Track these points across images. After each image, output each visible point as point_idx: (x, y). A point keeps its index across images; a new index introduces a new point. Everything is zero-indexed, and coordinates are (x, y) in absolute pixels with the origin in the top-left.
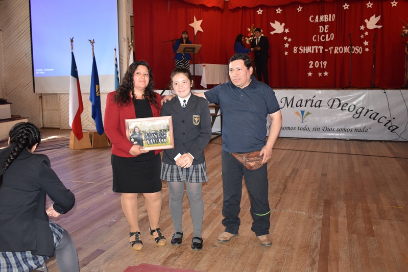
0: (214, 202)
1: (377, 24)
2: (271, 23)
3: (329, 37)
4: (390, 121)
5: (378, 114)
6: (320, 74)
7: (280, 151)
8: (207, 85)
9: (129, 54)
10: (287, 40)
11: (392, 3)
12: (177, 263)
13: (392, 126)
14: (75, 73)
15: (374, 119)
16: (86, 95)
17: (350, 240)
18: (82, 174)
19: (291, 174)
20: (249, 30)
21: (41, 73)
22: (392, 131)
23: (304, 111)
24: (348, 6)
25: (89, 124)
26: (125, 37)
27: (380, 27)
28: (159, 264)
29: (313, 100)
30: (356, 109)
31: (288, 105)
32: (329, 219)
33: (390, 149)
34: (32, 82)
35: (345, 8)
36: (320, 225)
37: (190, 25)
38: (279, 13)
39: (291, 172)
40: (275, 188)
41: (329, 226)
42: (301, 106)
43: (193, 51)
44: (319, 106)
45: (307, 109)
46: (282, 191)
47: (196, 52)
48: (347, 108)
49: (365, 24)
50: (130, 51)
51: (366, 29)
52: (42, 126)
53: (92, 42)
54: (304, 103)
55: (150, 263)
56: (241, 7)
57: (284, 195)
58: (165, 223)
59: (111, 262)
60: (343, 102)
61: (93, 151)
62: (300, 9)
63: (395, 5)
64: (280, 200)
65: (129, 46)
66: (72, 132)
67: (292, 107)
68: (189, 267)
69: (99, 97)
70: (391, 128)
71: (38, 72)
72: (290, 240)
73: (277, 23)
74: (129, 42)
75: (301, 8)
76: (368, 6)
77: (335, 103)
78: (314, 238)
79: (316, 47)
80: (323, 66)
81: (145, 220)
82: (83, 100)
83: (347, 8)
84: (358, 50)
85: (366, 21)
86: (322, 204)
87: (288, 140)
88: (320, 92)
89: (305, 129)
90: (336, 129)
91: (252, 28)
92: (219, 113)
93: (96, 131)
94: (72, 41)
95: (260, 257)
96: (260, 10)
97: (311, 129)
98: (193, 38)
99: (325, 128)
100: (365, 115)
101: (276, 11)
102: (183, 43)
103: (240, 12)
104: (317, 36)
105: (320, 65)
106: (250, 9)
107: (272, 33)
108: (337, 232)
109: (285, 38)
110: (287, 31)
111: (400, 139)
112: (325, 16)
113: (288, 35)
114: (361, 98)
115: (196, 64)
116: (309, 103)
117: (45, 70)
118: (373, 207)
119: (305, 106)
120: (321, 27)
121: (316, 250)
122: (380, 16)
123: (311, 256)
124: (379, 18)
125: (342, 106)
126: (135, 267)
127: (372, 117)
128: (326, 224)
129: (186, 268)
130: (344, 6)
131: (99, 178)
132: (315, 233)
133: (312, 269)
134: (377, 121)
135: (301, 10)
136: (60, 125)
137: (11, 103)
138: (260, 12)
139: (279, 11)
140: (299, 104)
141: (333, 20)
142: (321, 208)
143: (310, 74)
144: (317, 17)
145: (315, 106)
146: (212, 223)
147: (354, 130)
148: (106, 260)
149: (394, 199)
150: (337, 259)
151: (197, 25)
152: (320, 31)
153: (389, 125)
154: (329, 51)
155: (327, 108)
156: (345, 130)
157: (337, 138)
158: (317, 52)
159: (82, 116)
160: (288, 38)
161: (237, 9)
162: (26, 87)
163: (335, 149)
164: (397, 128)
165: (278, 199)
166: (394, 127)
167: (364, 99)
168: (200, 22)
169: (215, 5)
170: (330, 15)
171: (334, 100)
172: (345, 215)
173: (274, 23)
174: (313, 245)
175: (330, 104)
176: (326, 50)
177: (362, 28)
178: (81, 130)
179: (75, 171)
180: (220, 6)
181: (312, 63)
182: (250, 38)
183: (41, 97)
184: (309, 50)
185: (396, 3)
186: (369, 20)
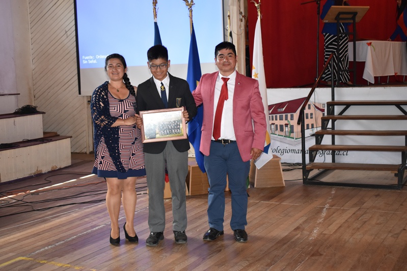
8: (375, 78)
21: (91, 62)
34: (76, 77)
43: (353, 18)
53: (190, 5)
71: (87, 60)
115: (357, 41)
117: (98, 57)
162: (66, 86)
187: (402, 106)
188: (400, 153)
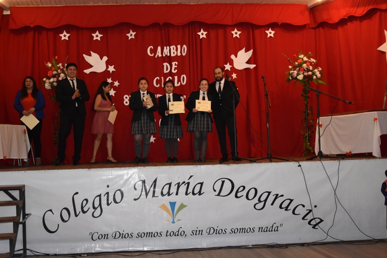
1: (248, 62)
2: (84, 55)
3: (179, 80)
4: (311, 211)
5: (291, 201)
10: (112, 83)
11: (267, 32)
13: (314, 219)
15: (286, 209)
20: (50, 65)
22: (314, 227)
23: (174, 203)
24: (206, 33)
27: (252, 66)
29: (188, 183)
30: (259, 194)
31: (147, 194)
35: (201, 37)
38: (97, 39)
42: (169, 194)
44: (200, 193)
48: (244, 193)
49: (231, 63)
51: (233, 70)
54: (174, 189)
56: (32, 26)
60: (236, 184)
62: (131, 35)
63: (272, 36)
67: (154, 196)
70: (312, 223)
73: (95, 56)
75: (135, 33)
76: (235, 36)
77: (224, 186)
83: (205, 36)
85: (233, 57)
88: (199, 168)
89: (179, 234)
90: (228, 231)
91: (54, 62)
96: (65, 33)
97: (188, 232)
99: (212, 230)
100: (272, 204)
101: (93, 37)
103: (30, 34)
104: (161, 79)
106: (48, 30)
107: (87, 71)
109: (110, 81)
110: (111, 69)
111: (329, 240)
112: (172, 47)
113: (114, 76)
116: (183, 188)
119: (177, 194)
120: (165, 64)
122: (252, 51)
124: (250, 53)
125: (236, 192)
127: (283, 206)
130: (199, 33)
134: (291, 212)
135: (133, 37)
138: (65, 36)
139: (97, 36)
140: (165, 191)
141: (184, 54)
144: (159, 48)
145: (194, 194)
147: (256, 230)
152: (165, 71)
153: (309, 217)
155: (213, 196)
156: (243, 231)
160: (114, 80)
161: (26, 29)
164: (322, 221)
166: (317, 221)
170: (179, 47)
175: (218, 188)
177: (228, 67)
182: (52, 80)
185: (273, 32)
186: (236, 56)
187: (9, 191)
188: (8, 241)
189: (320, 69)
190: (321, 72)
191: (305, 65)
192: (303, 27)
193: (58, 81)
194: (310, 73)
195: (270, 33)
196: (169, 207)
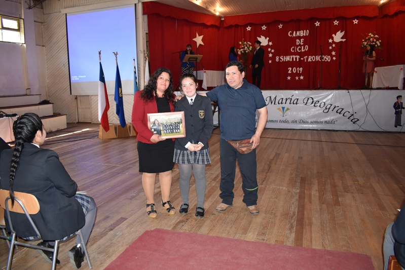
0: (213, 180)
1: (342, 38)
2: (258, 38)
3: (304, 48)
4: (353, 115)
5: (343, 109)
6: (297, 78)
7: (266, 139)
8: (208, 87)
9: (145, 63)
10: (271, 51)
11: (354, 21)
12: (184, 228)
13: (354, 119)
14: (102, 79)
15: (340, 113)
16: (111, 96)
17: (320, 209)
18: (109, 159)
19: (274, 157)
20: (241, 43)
21: (76, 79)
22: (354, 123)
23: (284, 108)
24: (319, 23)
25: (114, 119)
26: (142, 50)
27: (344, 40)
28: (170, 229)
29: (291, 99)
30: (326, 105)
31: (272, 103)
32: (304, 193)
33: (352, 136)
34: (69, 86)
35: (317, 25)
36: (297, 197)
37: (194, 39)
38: (264, 30)
39: (274, 155)
40: (262, 168)
41: (304, 198)
42: (282, 103)
43: (196, 60)
45: (287, 106)
46: (267, 171)
47: (198, 61)
48: (319, 105)
50: (146, 61)
51: (334, 42)
52: (77, 121)
53: (116, 54)
54: (284, 101)
55: (162, 228)
56: (234, 25)
57: (269, 174)
58: (175, 196)
59: (132, 228)
60: (315, 100)
61: (118, 140)
62: (280, 26)
63: (357, 23)
64: (265, 178)
65: (145, 57)
66: (101, 126)
67: (275, 104)
68: (193, 231)
69: (122, 97)
70: (353, 121)
71: (74, 78)
72: (273, 209)
73: (263, 37)
74: (145, 54)
75: (282, 25)
76: (335, 24)
77: (309, 101)
78: (293, 207)
79: (294, 57)
80: (300, 71)
81: (159, 194)
82: (109, 100)
83: (318, 25)
84: (327, 58)
85: (333, 35)
86: (299, 181)
87: (272, 131)
88: (297, 92)
89: (286, 122)
90: (310, 122)
91: (243, 41)
92: (217, 109)
93: (120, 125)
94: (100, 53)
95: (250, 222)
96: (249, 27)
97: (290, 121)
98: (195, 49)
99: (301, 121)
100: (332, 111)
101: (262, 28)
102: (188, 54)
103: (233, 29)
104: (295, 48)
105: (297, 70)
106: (241, 26)
108: (311, 203)
109: (269, 50)
110: (271, 44)
111: (361, 129)
112: (301, 31)
113: (272, 47)
114: (330, 97)
115: (199, 70)
116: (288, 101)
117: (80, 77)
118: (339, 183)
119: (286, 103)
120: (297, 40)
121: (294, 217)
123: (290, 222)
124: (343, 33)
125: (315, 103)
126: (151, 231)
127: (339, 111)
128: (301, 197)
129: (191, 232)
130: (316, 24)
131: (122, 161)
132: (293, 203)
133: (291, 232)
134: (342, 115)
136: (92, 120)
137: (53, 103)
138: (249, 29)
139: (264, 28)
140: (280, 102)
141: (307, 35)
142: (298, 184)
143: (289, 78)
144: (295, 32)
145: (293, 104)
146: (211, 197)
147: (324, 122)
148: (128, 226)
149: (356, 176)
150: (310, 224)
151: (199, 40)
152: (297, 44)
153: (352, 118)
154: (304, 59)
155: (303, 105)
156: (316, 122)
157: (310, 128)
158: (294, 60)
159: (109, 113)
160: (272, 49)
161: (231, 26)
162: (64, 91)
163: (309, 137)
164: (358, 120)
165: (264, 177)
166: (356, 120)
167: (332, 98)
168: (202, 37)
169: (213, 23)
170: (305, 31)
171: (308, 99)
172: (317, 189)
173: (260, 37)
174: (292, 213)
175: (305, 102)
176: (302, 59)
177: (330, 41)
178: (108, 124)
179: (104, 156)
180: (217, 24)
181: (290, 69)
182: (241, 50)
183: (76, 98)
184: (288, 58)
185: (357, 21)
186: (335, 35)
189: (380, 41)
190: (380, 43)
191: (371, 39)
192: (376, 17)
193: (244, 51)
194: (374, 43)
195: (356, 22)
196: (282, 110)
